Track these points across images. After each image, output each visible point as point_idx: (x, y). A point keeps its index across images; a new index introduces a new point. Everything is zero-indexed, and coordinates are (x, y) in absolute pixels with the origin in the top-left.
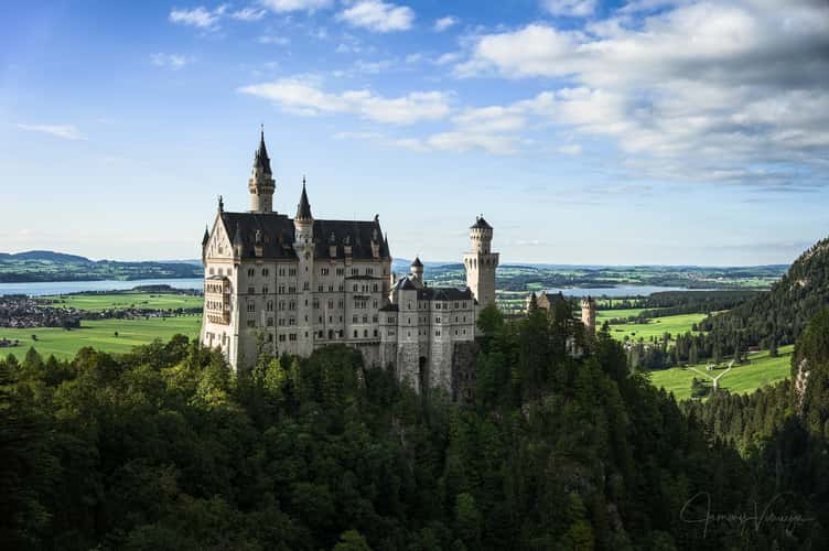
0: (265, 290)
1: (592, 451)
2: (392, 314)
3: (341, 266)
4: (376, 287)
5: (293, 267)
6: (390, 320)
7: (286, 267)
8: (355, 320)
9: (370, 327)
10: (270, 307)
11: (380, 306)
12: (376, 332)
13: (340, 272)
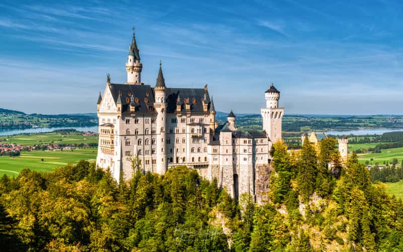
0: (136, 132)
2: (216, 147)
3: (184, 117)
4: (206, 130)
5: (154, 118)
6: (215, 151)
8: (192, 151)
9: (202, 155)
11: (208, 141)
12: (206, 158)
13: (184, 121)
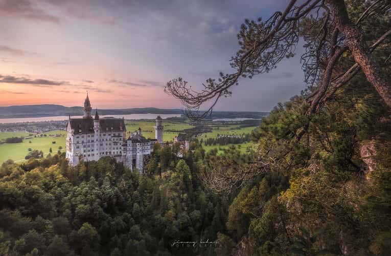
0: (83, 142)
1: (178, 188)
2: (125, 147)
3: (110, 133)
4: (120, 139)
5: (93, 134)
6: (125, 149)
7: (90, 135)
8: (114, 149)
9: (119, 151)
10: (84, 147)
11: (122, 144)
12: (120, 152)
13: (109, 135)
